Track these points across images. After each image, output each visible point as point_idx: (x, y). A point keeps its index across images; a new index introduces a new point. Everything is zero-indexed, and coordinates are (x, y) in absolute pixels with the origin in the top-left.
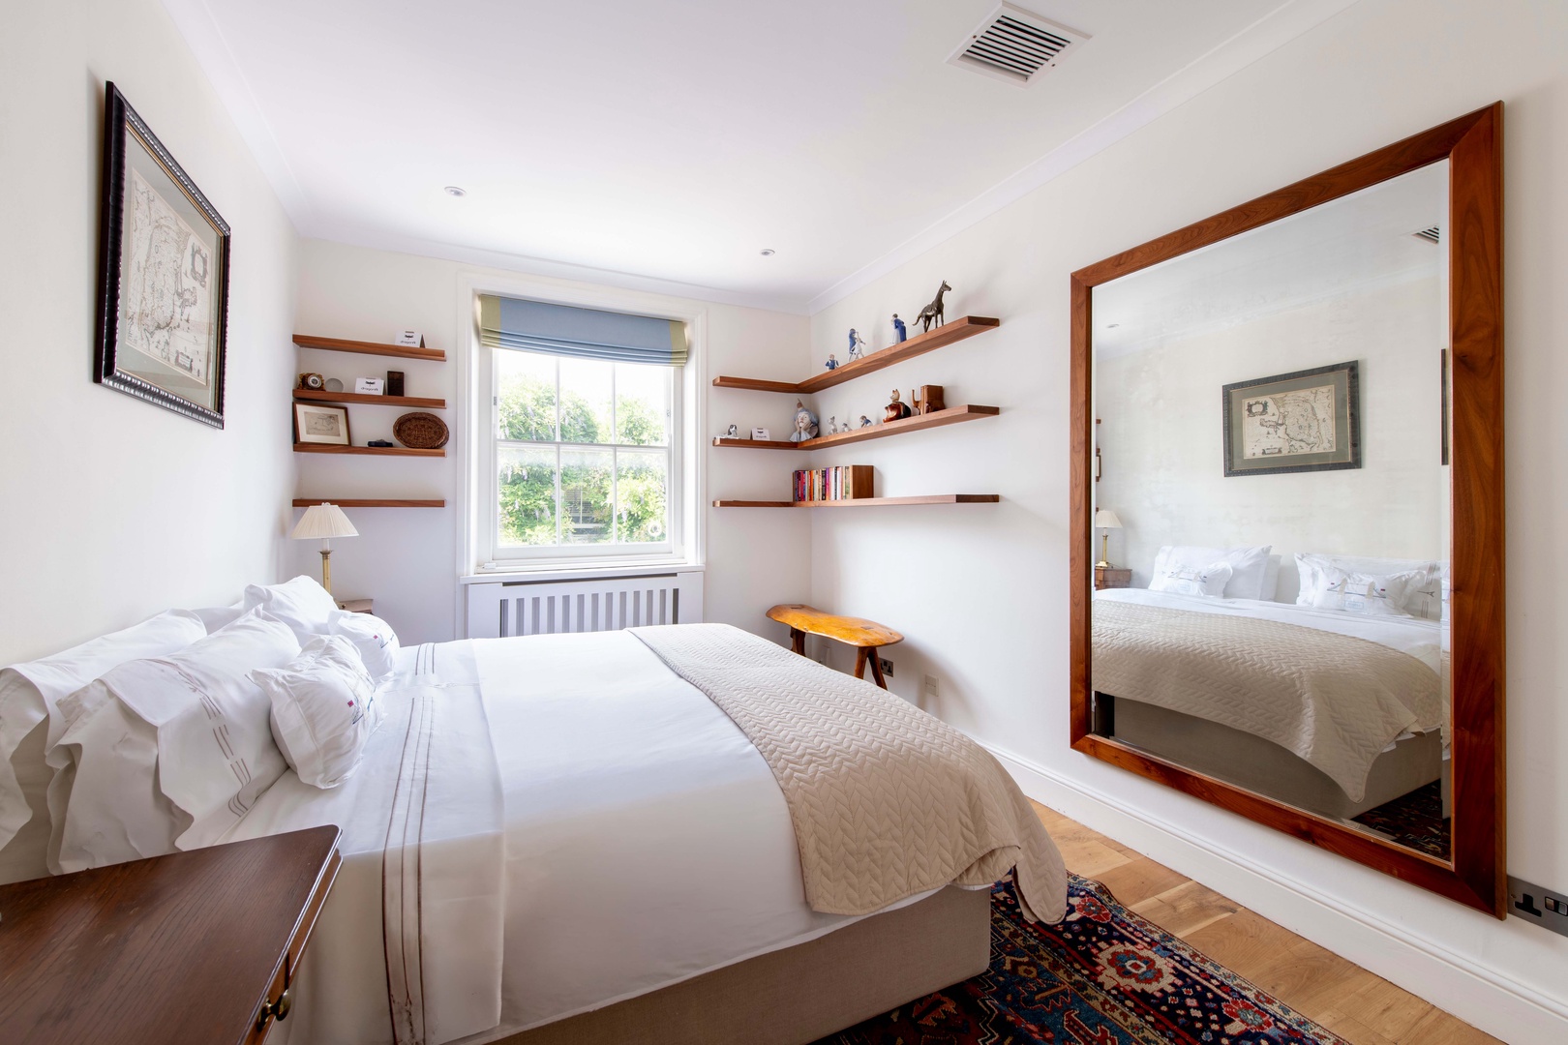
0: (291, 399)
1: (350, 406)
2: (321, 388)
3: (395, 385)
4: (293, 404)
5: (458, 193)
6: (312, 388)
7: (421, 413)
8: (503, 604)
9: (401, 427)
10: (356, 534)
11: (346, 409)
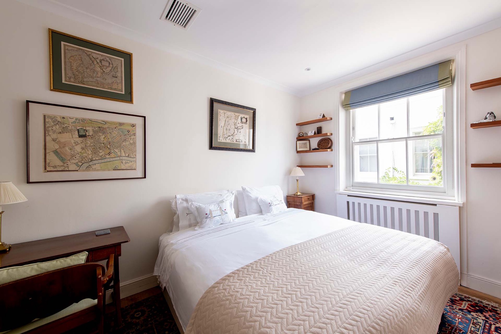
0: (296, 140)
1: (310, 139)
2: (303, 136)
3: (319, 130)
4: (296, 141)
5: (308, 70)
6: (301, 136)
7: (324, 138)
8: (348, 202)
9: (319, 144)
10: (304, 175)
11: (309, 140)
